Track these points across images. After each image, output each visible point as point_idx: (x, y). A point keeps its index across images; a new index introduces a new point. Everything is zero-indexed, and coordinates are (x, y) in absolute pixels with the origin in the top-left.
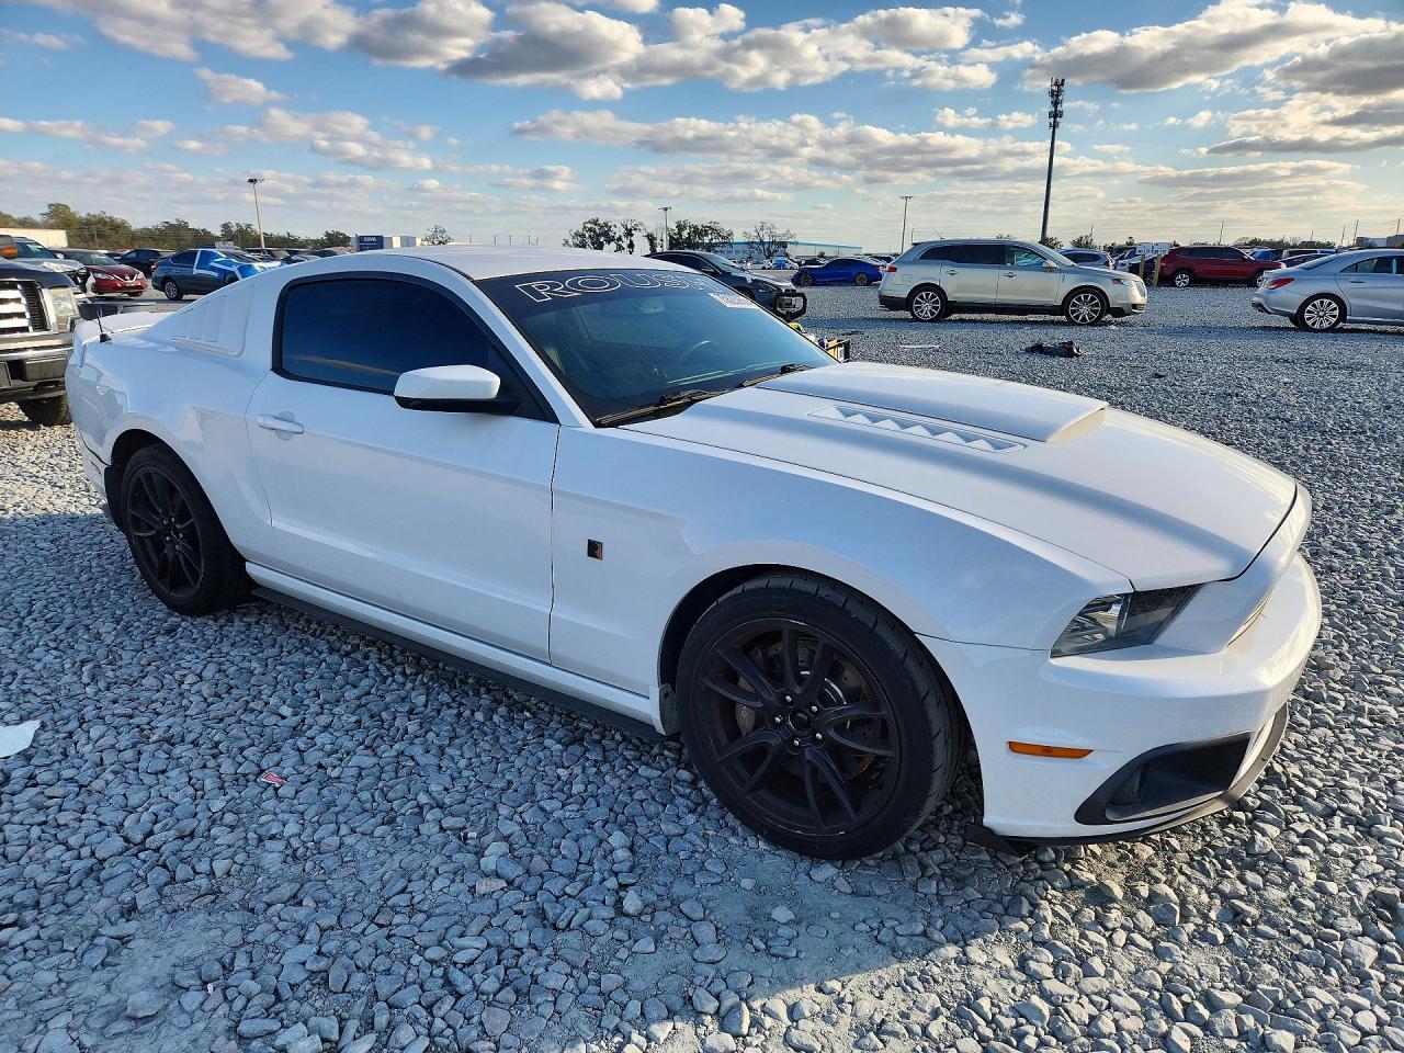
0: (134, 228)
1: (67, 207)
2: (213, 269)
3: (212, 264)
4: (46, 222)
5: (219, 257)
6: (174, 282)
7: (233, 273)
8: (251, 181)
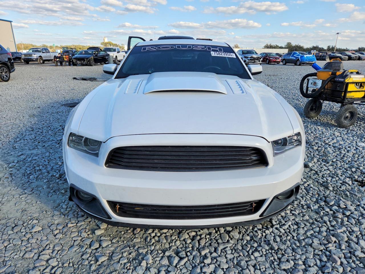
0: (305, 48)
1: (291, 43)
2: (294, 57)
3: (295, 55)
4: (285, 47)
5: (297, 53)
6: (285, 60)
7: (299, 58)
8: (337, 33)
